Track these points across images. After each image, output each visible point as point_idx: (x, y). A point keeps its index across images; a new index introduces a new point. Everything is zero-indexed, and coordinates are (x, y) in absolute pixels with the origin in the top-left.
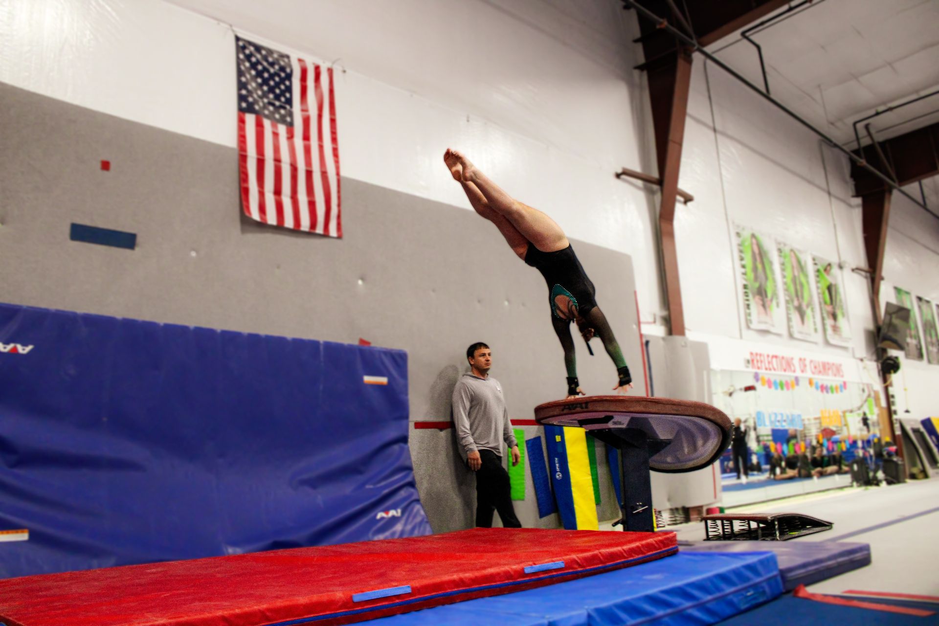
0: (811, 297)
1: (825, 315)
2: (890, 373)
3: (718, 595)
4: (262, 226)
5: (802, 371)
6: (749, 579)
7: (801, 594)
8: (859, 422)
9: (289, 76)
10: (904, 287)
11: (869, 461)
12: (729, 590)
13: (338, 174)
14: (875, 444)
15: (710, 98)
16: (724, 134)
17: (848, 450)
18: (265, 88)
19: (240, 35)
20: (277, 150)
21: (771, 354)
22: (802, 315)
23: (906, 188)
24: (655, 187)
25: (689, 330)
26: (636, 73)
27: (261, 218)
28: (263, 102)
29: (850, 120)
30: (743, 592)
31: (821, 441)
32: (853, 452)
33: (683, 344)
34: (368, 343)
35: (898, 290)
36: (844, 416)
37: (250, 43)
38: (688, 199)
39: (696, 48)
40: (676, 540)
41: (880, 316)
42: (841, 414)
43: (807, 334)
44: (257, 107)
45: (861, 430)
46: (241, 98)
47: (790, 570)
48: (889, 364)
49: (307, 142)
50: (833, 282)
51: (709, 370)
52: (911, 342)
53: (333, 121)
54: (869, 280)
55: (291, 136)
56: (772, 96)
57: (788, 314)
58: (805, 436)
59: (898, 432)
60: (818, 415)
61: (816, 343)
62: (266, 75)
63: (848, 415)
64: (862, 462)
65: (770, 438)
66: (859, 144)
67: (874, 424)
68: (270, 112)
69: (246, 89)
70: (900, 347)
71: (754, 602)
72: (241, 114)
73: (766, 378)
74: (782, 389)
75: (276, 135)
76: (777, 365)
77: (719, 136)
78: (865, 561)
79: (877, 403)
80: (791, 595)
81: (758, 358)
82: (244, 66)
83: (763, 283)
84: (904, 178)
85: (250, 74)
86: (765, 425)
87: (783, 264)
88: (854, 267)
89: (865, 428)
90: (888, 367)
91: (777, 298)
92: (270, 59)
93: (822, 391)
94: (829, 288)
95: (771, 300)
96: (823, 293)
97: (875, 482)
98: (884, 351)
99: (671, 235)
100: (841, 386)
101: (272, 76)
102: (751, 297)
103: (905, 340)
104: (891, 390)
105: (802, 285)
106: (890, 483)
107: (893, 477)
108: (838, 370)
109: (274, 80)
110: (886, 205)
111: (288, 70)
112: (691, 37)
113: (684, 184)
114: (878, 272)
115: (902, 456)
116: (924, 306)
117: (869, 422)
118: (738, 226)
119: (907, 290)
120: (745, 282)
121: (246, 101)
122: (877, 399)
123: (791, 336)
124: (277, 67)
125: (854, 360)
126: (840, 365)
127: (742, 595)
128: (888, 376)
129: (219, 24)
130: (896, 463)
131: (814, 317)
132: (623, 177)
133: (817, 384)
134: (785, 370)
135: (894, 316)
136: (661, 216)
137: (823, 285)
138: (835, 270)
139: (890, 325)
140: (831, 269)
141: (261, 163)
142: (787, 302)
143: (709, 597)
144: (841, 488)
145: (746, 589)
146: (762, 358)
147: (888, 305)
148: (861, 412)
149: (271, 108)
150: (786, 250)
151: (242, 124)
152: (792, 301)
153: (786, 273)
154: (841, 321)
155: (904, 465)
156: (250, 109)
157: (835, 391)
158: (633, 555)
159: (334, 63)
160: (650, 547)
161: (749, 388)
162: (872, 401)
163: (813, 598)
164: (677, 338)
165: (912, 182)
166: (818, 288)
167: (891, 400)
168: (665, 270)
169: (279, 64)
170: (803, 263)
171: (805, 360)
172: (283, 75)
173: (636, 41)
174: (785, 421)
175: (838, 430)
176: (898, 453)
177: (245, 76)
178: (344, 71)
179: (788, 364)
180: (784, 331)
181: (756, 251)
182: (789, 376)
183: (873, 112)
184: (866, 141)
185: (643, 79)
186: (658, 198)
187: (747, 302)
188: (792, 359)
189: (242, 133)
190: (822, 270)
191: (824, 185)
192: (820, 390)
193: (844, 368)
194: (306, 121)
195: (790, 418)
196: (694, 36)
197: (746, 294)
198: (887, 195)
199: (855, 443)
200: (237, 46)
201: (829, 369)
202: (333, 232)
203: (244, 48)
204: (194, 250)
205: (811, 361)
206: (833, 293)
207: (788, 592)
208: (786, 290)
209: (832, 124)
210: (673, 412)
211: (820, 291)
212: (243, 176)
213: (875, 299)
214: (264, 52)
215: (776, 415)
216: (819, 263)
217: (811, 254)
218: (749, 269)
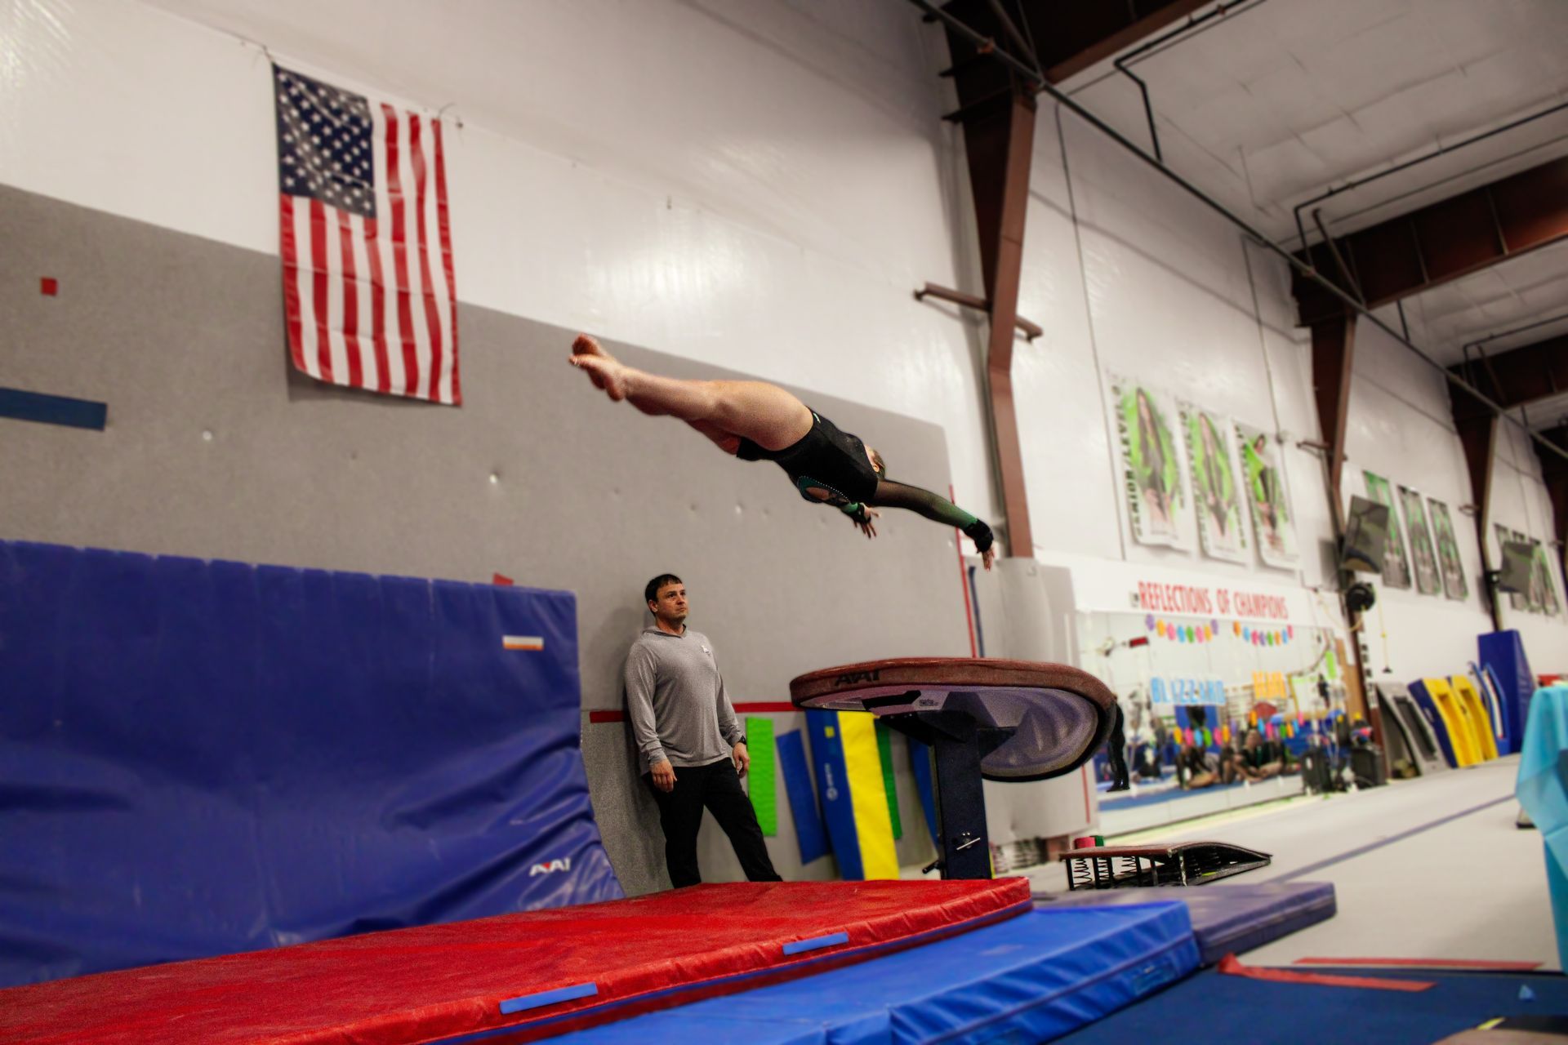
0: (1234, 489)
1: (1257, 519)
2: (1359, 609)
3: (1098, 975)
4: (325, 387)
5: (1223, 611)
6: (1146, 947)
7: (1230, 969)
8: (1313, 690)
9: (367, 134)
10: (1378, 472)
11: (1330, 753)
12: (1115, 966)
13: (452, 298)
14: (1338, 725)
15: (1066, 167)
16: (1091, 226)
17: (1297, 735)
18: (327, 153)
19: (281, 63)
20: (347, 257)
21: (1172, 584)
22: (1221, 519)
23: (1380, 312)
24: (980, 314)
25: (1040, 548)
26: (946, 126)
27: (323, 373)
28: (323, 176)
29: (1289, 204)
30: (1139, 969)
31: (1254, 723)
32: (1305, 740)
33: (1030, 571)
34: (510, 581)
35: (1369, 477)
36: (1290, 683)
37: (299, 78)
38: (1033, 333)
39: (1042, 85)
40: (1028, 891)
41: (1343, 519)
42: (1284, 679)
43: (1229, 550)
44: (312, 186)
45: (1316, 703)
46: (285, 171)
47: (1211, 931)
48: (1359, 595)
49: (399, 245)
50: (1269, 465)
51: (1074, 613)
52: (1392, 559)
53: (442, 209)
54: (1325, 461)
55: (371, 235)
56: (1166, 164)
57: (1198, 518)
58: (1229, 717)
59: (1374, 705)
60: (1249, 682)
61: (1242, 565)
62: (327, 131)
63: (1296, 680)
64: (1319, 754)
65: (1173, 722)
66: (1304, 241)
67: (1336, 692)
68: (336, 193)
69: (293, 154)
70: (1375, 569)
71: (1155, 983)
72: (287, 198)
73: (1165, 623)
74: (1191, 640)
75: (346, 232)
76: (1182, 602)
77: (1081, 230)
78: (1327, 911)
79: (1341, 658)
80: (1215, 969)
81: (1152, 590)
82: (290, 115)
83: (1158, 468)
84: (1376, 295)
85: (300, 129)
86: (1165, 700)
87: (1189, 437)
88: (1301, 440)
89: (1322, 700)
90: (1357, 601)
92: (334, 105)
93: (1254, 642)
94: (1263, 475)
95: (1172, 496)
96: (1254, 483)
97: (1340, 786)
98: (1350, 574)
99: (1007, 392)
100: (1284, 633)
101: (337, 134)
102: (1138, 492)
103: (1382, 555)
104: (1363, 638)
105: (1219, 472)
106: (1362, 786)
107: (1367, 777)
108: (1278, 607)
109: (341, 139)
110: (1348, 338)
111: (365, 123)
112: (1034, 69)
113: (1027, 308)
114: (1337, 446)
115: (1381, 743)
116: (1410, 501)
117: (1329, 690)
118: (1115, 377)
119: (1384, 476)
120: (1128, 468)
121: (293, 175)
122: (1340, 652)
123: (1204, 554)
124: (345, 118)
125: (1304, 591)
126: (1283, 600)
127: (1136, 973)
128: (1356, 614)
129: (243, 44)
130: (1371, 755)
131: (1240, 522)
132: (927, 297)
133: (1246, 630)
134: (1195, 610)
135: (1364, 519)
136: (989, 360)
137: (1253, 471)
138: (1271, 446)
139: (1359, 533)
140: (1264, 443)
141: (320, 281)
142: (1197, 499)
143: (1084, 980)
144: (1287, 798)
145: (1142, 963)
146: (1158, 591)
147: (1355, 500)
148: (1315, 675)
149: (338, 187)
150: (1194, 414)
151: (287, 216)
152: (1205, 497)
153: (1193, 453)
154: (1283, 527)
155: (1383, 756)
156: (301, 189)
157: (1274, 642)
158: (960, 917)
159: (441, 111)
160: (987, 903)
161: (1138, 642)
162: (1332, 655)
163: (1250, 975)
164: (1020, 562)
165: (1389, 302)
166: (1245, 475)
167: (1363, 653)
168: (997, 451)
169: (349, 112)
170: (1220, 435)
171: (1226, 592)
172: (356, 131)
173: (944, 74)
174: (1196, 692)
175: (1280, 705)
176: (1374, 738)
177: (291, 133)
178: (460, 125)
179: (1199, 599)
180: (1193, 546)
181: (1146, 416)
182: (1201, 618)
183: (1324, 190)
184: (1314, 238)
185: (955, 135)
186: (984, 331)
187: (1132, 501)
188: (1206, 591)
189: (288, 230)
190: (1250, 445)
191: (1250, 307)
192: (1250, 640)
193: (1287, 604)
194: (398, 209)
195: (1205, 687)
196: (1038, 67)
197: (1131, 487)
198: (1349, 325)
199: (1307, 724)
200: (277, 81)
201: (1264, 606)
202: (446, 395)
203: (288, 85)
204: (208, 429)
205: (1236, 595)
206: (1270, 483)
207: (1209, 966)
208: (1195, 479)
209: (1261, 209)
210: (1016, 682)
211: (1248, 479)
212: (289, 302)
213: (1334, 491)
214: (322, 93)
215: (1182, 683)
216: (1245, 435)
217: (1233, 421)
218: (1135, 446)
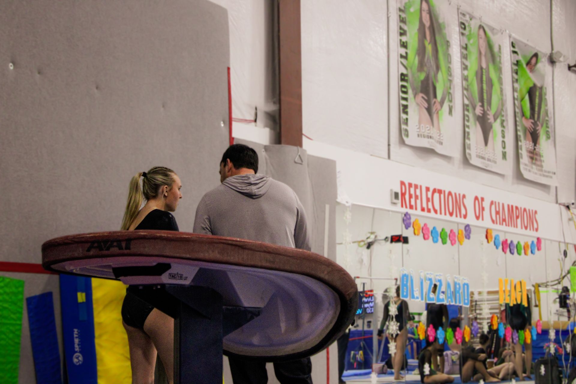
0: (502, 103)
5: (478, 218)
8: (555, 301)
11: (564, 362)
21: (432, 187)
22: (486, 130)
32: (541, 347)
33: (297, 159)
36: (535, 292)
42: (530, 288)
43: (489, 160)
45: (556, 314)
50: (538, 83)
51: (335, 204)
57: (465, 126)
60: (494, 287)
61: (502, 176)
64: (553, 362)
73: (421, 222)
74: (444, 242)
76: (440, 204)
81: (412, 191)
83: (432, 74)
86: (413, 296)
87: (465, 47)
91: (451, 101)
93: (504, 249)
94: (531, 92)
95: (442, 103)
96: (522, 99)
100: (533, 244)
102: (410, 95)
105: (490, 84)
108: (530, 219)
120: (403, 70)
123: (466, 161)
125: (557, 205)
126: (535, 212)
131: (503, 134)
133: (497, 238)
134: (451, 214)
137: (523, 87)
138: (543, 66)
140: (537, 62)
142: (465, 108)
146: (418, 192)
148: (559, 287)
150: (473, 25)
152: (474, 108)
153: (467, 63)
154: (544, 144)
157: (522, 251)
161: (396, 239)
164: (288, 150)
166: (514, 90)
170: (495, 48)
171: (483, 199)
174: (443, 292)
179: (456, 205)
180: (456, 154)
181: (427, 23)
182: (456, 222)
187: (404, 103)
188: (464, 196)
190: (523, 62)
192: (500, 247)
193: (540, 217)
197: (403, 89)
199: (545, 333)
201: (517, 217)
205: (492, 203)
206: (537, 101)
208: (466, 89)
211: (517, 95)
216: (519, 52)
217: (510, 37)
218: (412, 51)
